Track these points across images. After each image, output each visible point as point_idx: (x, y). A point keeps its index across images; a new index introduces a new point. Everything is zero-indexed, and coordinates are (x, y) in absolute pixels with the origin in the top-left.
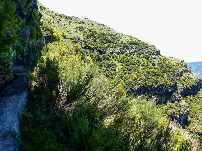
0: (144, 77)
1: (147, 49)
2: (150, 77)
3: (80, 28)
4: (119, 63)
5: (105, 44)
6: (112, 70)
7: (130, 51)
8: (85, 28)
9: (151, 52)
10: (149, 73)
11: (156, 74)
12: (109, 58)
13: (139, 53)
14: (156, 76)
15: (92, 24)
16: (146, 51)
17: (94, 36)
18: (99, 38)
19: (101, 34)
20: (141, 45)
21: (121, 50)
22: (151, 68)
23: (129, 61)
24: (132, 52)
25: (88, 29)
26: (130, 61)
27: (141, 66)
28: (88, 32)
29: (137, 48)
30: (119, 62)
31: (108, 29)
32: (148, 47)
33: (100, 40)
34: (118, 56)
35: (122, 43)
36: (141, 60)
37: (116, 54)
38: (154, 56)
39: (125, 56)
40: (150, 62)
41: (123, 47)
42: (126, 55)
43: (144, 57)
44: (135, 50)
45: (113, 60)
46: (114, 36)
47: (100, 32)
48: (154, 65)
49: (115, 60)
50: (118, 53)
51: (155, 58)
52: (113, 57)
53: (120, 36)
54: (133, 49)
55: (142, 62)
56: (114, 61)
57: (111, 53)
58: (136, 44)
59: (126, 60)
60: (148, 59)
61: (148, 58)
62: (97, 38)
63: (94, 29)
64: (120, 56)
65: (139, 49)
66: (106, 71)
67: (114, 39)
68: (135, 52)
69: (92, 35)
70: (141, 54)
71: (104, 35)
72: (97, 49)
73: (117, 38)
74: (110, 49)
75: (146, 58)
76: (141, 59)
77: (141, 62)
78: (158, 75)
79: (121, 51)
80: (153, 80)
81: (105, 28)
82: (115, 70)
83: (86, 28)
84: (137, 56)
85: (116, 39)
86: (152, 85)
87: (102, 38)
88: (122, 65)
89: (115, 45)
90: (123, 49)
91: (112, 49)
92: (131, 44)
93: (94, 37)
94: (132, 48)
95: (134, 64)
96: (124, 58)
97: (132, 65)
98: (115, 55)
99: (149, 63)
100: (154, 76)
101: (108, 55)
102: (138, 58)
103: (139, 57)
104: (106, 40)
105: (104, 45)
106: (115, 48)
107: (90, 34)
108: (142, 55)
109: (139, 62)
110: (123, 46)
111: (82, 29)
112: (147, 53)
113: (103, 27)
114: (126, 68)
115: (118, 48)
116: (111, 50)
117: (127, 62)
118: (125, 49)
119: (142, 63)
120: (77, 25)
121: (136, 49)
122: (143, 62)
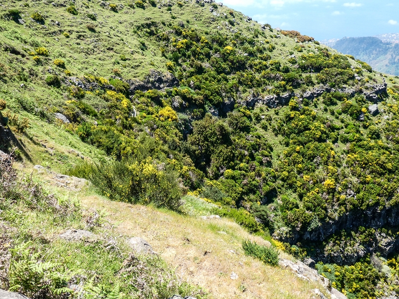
0: (354, 180)
1: (351, 82)
2: (369, 178)
3: (149, 26)
4: (276, 135)
5: (229, 73)
6: (261, 163)
7: (305, 95)
8: (162, 25)
9: (365, 94)
10: (365, 165)
11: (385, 168)
12: (248, 122)
13: (331, 100)
14: (387, 175)
15: (181, 6)
16: (349, 90)
17: (194, 51)
18: (208, 56)
19: (213, 40)
20: (335, 70)
21: (278, 95)
22: (371, 148)
23: (306, 128)
24: (311, 97)
25: (170, 25)
26: (309, 129)
27: (342, 142)
28: (172, 38)
29: (324, 82)
30: (277, 132)
31: (229, 16)
32: (353, 78)
33: (213, 62)
34: (272, 112)
35: (278, 70)
36: (337, 124)
37: (265, 107)
38: (373, 107)
39: (292, 113)
40: (365, 127)
41: (283, 83)
42: (294, 108)
43: (345, 112)
44: (317, 88)
45: (258, 127)
46: (251, 43)
47: (207, 33)
48: (376, 135)
49: (265, 128)
50: (270, 104)
51: (376, 113)
52: (258, 119)
53: (268, 43)
54: (311, 88)
55: (342, 128)
56: (261, 132)
57: (251, 105)
58: (318, 69)
59: (297, 125)
60: (358, 119)
61: (357, 115)
62: (201, 56)
63: (188, 22)
64: (277, 114)
65: (327, 86)
66: (246, 171)
67: (251, 54)
68: (319, 95)
69: (188, 47)
70: (335, 100)
71: (221, 44)
72: (211, 101)
73: (261, 52)
74: (244, 91)
75: (351, 115)
76: (337, 118)
77: (338, 129)
78: (391, 172)
79: (279, 97)
80: (378, 189)
81: (219, 15)
82: (269, 164)
83: (164, 24)
84: (326, 110)
85: (259, 55)
86: (377, 204)
87: (217, 56)
88: (287, 144)
89: (258, 76)
90: (285, 90)
91: (252, 91)
92: (304, 68)
93: (195, 54)
94: (310, 83)
95: (320, 140)
96: (289, 119)
97: (316, 143)
98: (262, 110)
99: (362, 130)
100: (381, 174)
101: (245, 115)
102: (328, 115)
103: (333, 113)
104: (232, 62)
105: (227, 80)
106: (259, 85)
107: (179, 44)
108: (339, 107)
109: (333, 129)
110: (283, 80)
111: (153, 28)
112: (352, 95)
113: (215, 13)
114: (298, 152)
115: (270, 88)
116: (248, 96)
117: (300, 132)
118: (288, 87)
119: (342, 132)
120: (136, 16)
121: (321, 85)
122: (345, 129)
